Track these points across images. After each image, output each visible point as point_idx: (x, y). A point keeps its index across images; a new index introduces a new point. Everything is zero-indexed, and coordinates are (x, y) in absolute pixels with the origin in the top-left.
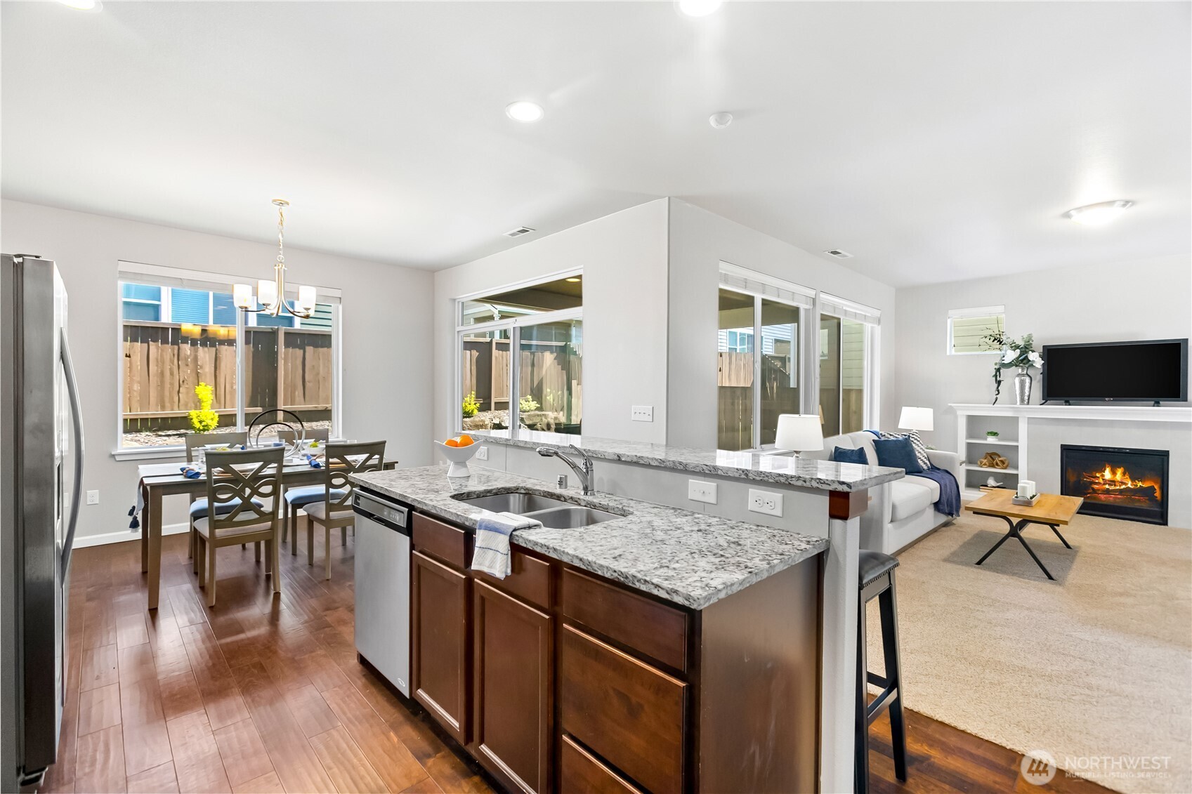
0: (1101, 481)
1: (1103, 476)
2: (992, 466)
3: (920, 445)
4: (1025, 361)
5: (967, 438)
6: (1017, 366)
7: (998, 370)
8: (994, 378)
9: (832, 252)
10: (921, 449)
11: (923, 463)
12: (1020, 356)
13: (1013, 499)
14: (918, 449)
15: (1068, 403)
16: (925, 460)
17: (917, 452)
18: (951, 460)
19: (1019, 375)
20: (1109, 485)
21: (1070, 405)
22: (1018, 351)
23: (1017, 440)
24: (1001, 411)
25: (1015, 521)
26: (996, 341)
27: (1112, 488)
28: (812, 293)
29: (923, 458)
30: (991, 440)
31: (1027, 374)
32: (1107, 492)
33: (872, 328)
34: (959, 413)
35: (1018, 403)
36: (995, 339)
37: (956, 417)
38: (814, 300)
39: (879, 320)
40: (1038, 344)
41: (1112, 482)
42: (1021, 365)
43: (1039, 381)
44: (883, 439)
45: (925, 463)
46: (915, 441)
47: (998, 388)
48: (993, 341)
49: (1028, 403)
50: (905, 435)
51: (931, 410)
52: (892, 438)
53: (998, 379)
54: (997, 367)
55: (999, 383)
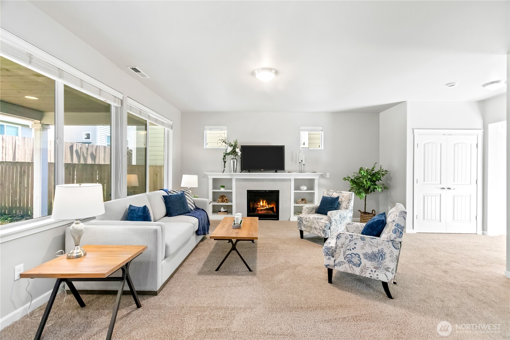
0: (260, 206)
1: (260, 204)
2: (222, 202)
3: (190, 196)
4: (235, 152)
5: (213, 190)
6: (232, 154)
7: (225, 156)
8: (223, 160)
9: (133, 69)
10: (191, 198)
11: (191, 206)
12: (233, 150)
13: (233, 226)
14: (189, 198)
15: (249, 171)
16: (192, 204)
17: (188, 201)
18: (204, 203)
19: (232, 159)
20: (262, 207)
21: (250, 172)
22: (232, 147)
23: (232, 189)
24: (225, 176)
25: (234, 241)
26: (224, 142)
27: (263, 208)
28: (120, 96)
29: (191, 204)
30: (222, 190)
31: (235, 158)
32: (261, 210)
33: (168, 130)
34: (209, 177)
35: (232, 172)
36: (224, 141)
37: (208, 179)
38: (122, 101)
39: (172, 127)
40: (239, 145)
41: (263, 206)
42: (233, 154)
43: (239, 162)
44: (170, 194)
45: (192, 206)
46: (187, 194)
47: (224, 165)
48: (223, 142)
49: (236, 172)
50: (182, 191)
51: (197, 176)
52: (175, 193)
53: (225, 160)
54: (224, 155)
55: (225, 162)
